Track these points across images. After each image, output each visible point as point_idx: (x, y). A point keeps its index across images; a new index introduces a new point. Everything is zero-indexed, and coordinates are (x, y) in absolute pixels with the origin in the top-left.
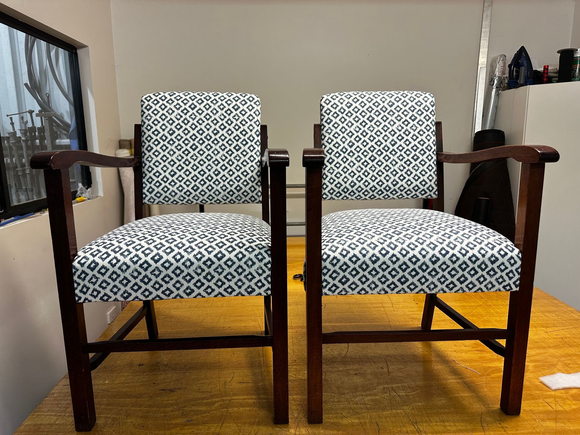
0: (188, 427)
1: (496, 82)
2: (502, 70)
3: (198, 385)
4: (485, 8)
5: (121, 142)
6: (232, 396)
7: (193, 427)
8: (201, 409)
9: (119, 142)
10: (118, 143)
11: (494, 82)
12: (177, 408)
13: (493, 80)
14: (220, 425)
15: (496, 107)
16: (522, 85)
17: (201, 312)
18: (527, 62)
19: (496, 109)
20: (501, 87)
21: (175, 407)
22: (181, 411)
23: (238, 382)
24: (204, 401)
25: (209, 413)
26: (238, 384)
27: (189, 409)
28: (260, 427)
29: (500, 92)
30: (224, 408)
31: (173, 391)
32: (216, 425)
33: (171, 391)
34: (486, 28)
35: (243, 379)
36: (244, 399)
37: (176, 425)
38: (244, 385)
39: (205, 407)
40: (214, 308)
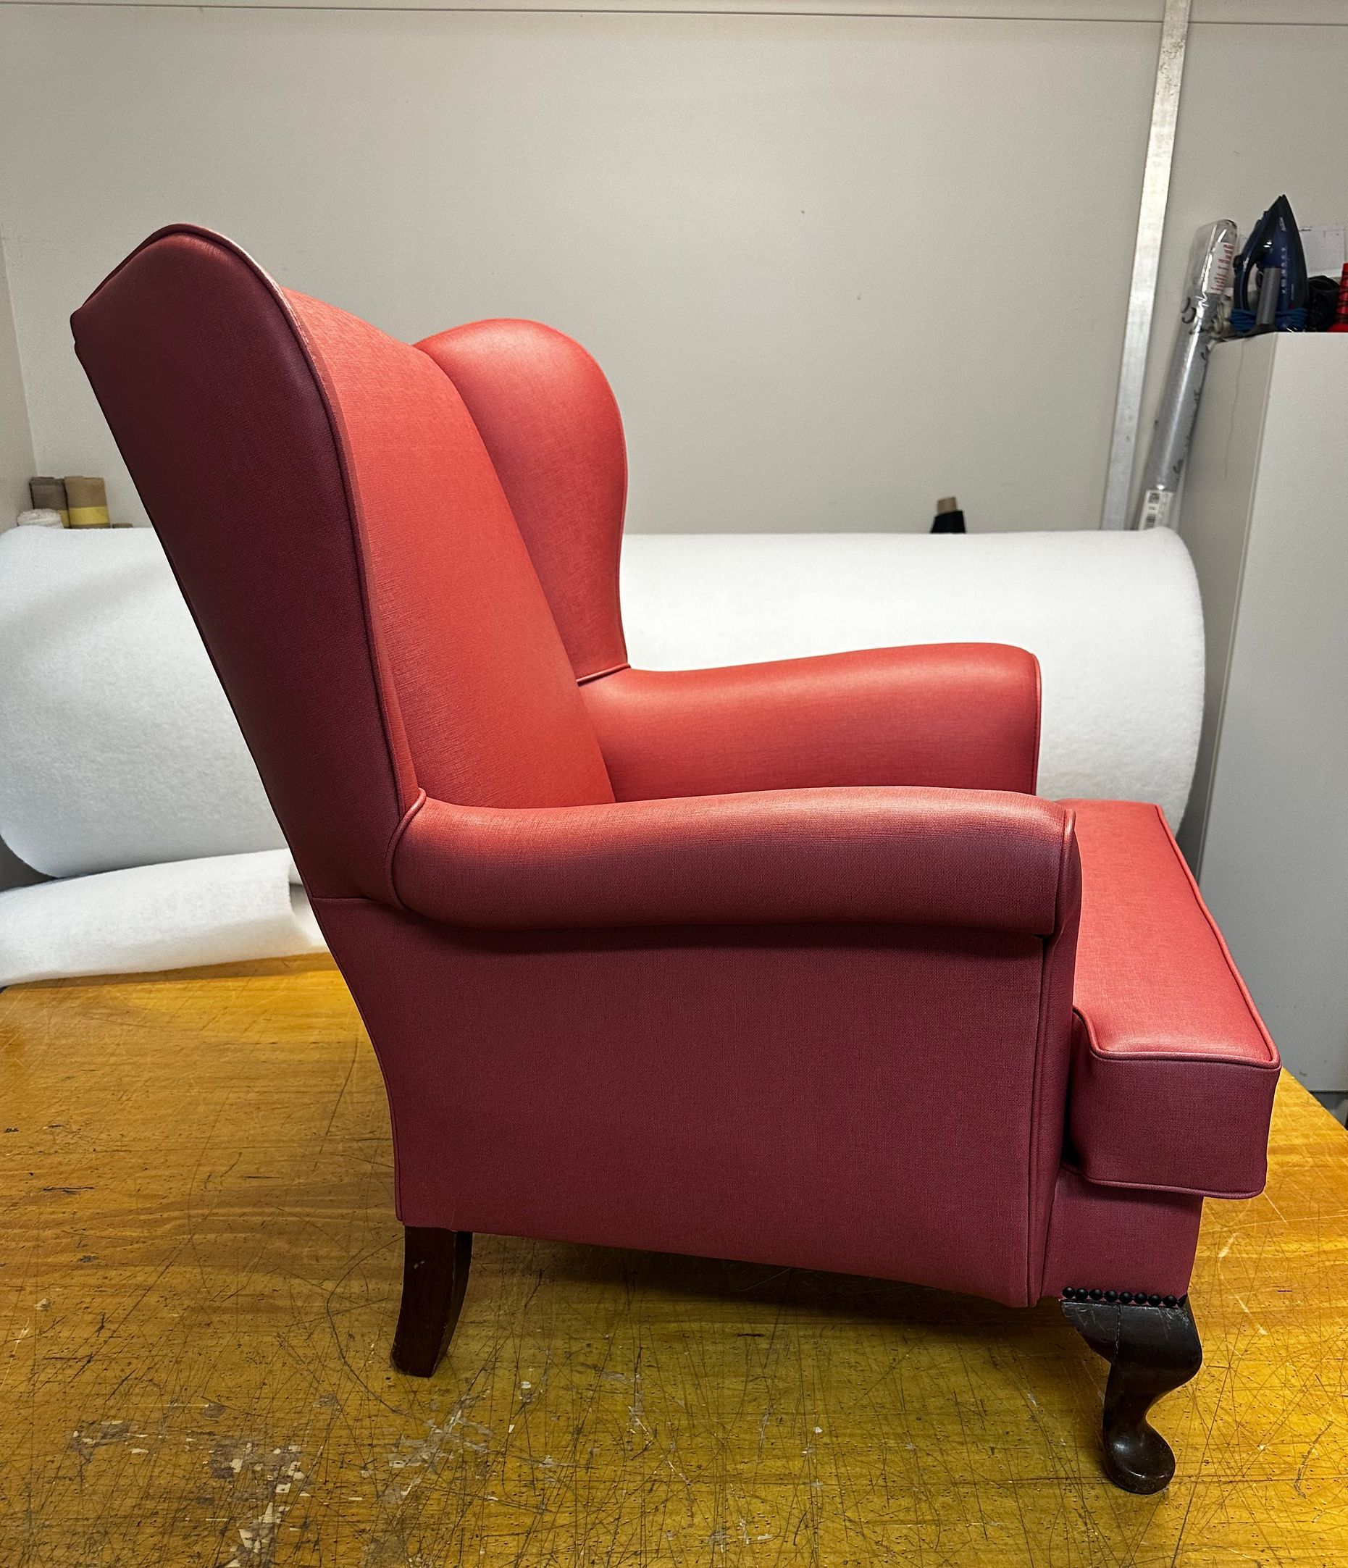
0: (80, 1272)
1: (1200, 312)
2: (1221, 271)
3: (139, 1182)
4: (1162, 56)
5: (33, 487)
6: (215, 1208)
7: (95, 1271)
8: (128, 1233)
9: (30, 485)
10: (28, 485)
11: (1195, 311)
12: (72, 1231)
13: (1192, 305)
14: (161, 1269)
15: (1198, 396)
16: (1266, 329)
17: (211, 1001)
18: (1289, 251)
19: (1198, 402)
20: (1212, 328)
21: (67, 1229)
22: (77, 1238)
23: (242, 1177)
24: (142, 1217)
25: (144, 1242)
26: (239, 1181)
27: (98, 1234)
28: (255, 1276)
29: (1210, 347)
30: (184, 1233)
31: (73, 1193)
32: (152, 1268)
33: (68, 1191)
34: (1162, 124)
35: (258, 1169)
36: (244, 1214)
37: (55, 1268)
38: (255, 1183)
39: (139, 1230)
40: (252, 993)
